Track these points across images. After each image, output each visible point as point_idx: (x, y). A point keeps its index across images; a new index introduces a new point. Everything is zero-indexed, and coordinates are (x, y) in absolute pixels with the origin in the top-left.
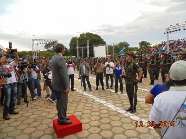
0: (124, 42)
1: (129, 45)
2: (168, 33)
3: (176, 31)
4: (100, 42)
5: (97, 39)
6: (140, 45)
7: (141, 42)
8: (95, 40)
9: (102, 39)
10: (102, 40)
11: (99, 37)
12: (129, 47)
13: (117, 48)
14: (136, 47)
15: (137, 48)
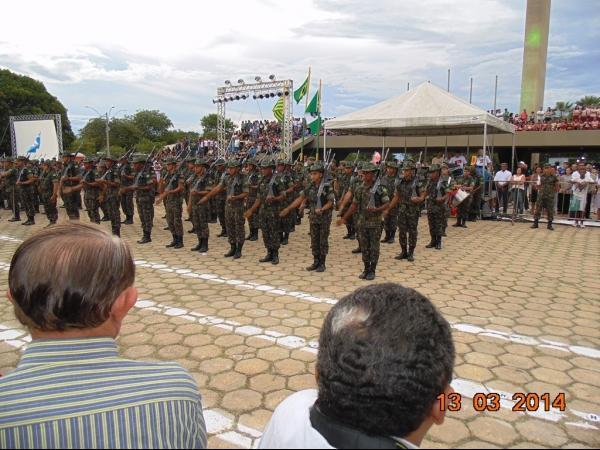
0: (155, 113)
1: (169, 123)
2: (220, 101)
3: (238, 98)
4: (42, 108)
5: (27, 95)
6: (203, 125)
7: (207, 115)
8: (18, 95)
9: (53, 95)
10: (52, 100)
11: (39, 88)
12: (170, 129)
13: (125, 128)
14: (191, 131)
15: (197, 134)
